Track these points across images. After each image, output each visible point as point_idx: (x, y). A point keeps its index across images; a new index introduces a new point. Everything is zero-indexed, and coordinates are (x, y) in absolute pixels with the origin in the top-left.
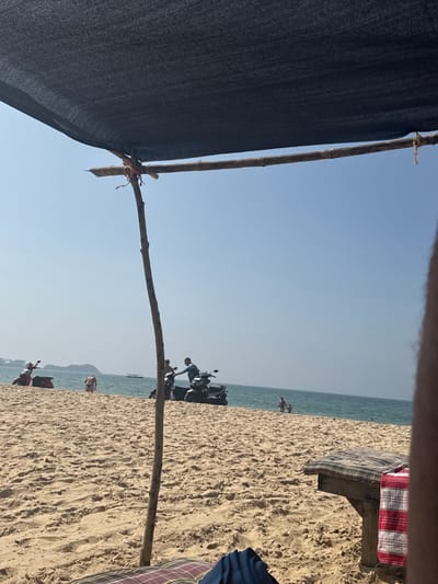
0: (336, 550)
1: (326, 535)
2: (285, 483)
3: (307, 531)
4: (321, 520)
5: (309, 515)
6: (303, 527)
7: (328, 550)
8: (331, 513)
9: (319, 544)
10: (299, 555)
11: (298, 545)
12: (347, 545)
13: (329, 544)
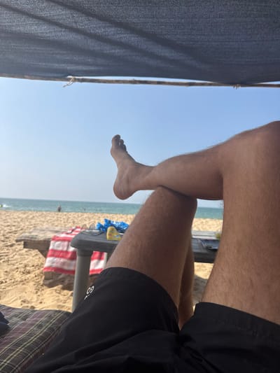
0: (32, 275)
1: (28, 268)
2: (7, 246)
3: (17, 268)
4: (25, 262)
5: (19, 260)
6: (15, 267)
7: (28, 275)
8: (31, 258)
9: (24, 273)
10: (13, 281)
11: (13, 276)
12: (37, 272)
13: (29, 273)
